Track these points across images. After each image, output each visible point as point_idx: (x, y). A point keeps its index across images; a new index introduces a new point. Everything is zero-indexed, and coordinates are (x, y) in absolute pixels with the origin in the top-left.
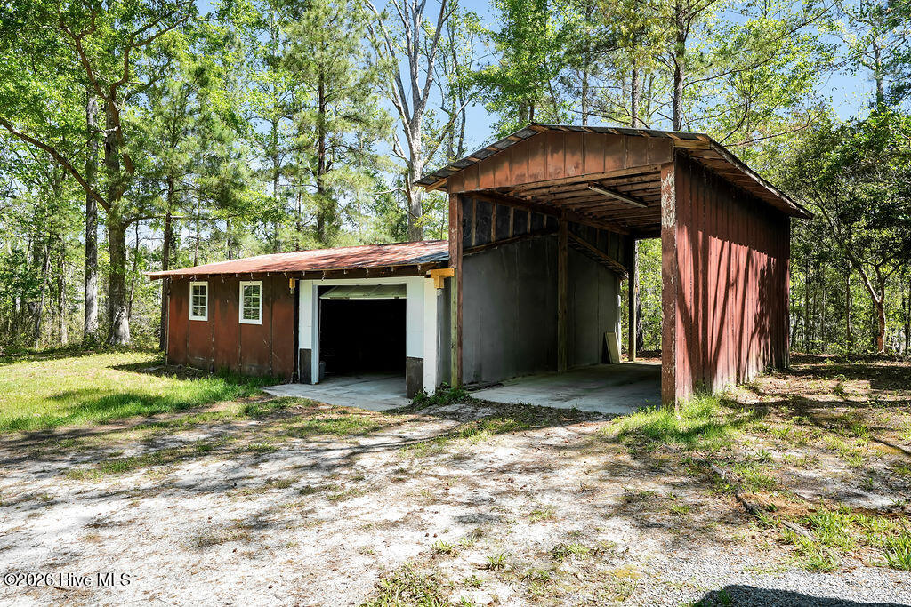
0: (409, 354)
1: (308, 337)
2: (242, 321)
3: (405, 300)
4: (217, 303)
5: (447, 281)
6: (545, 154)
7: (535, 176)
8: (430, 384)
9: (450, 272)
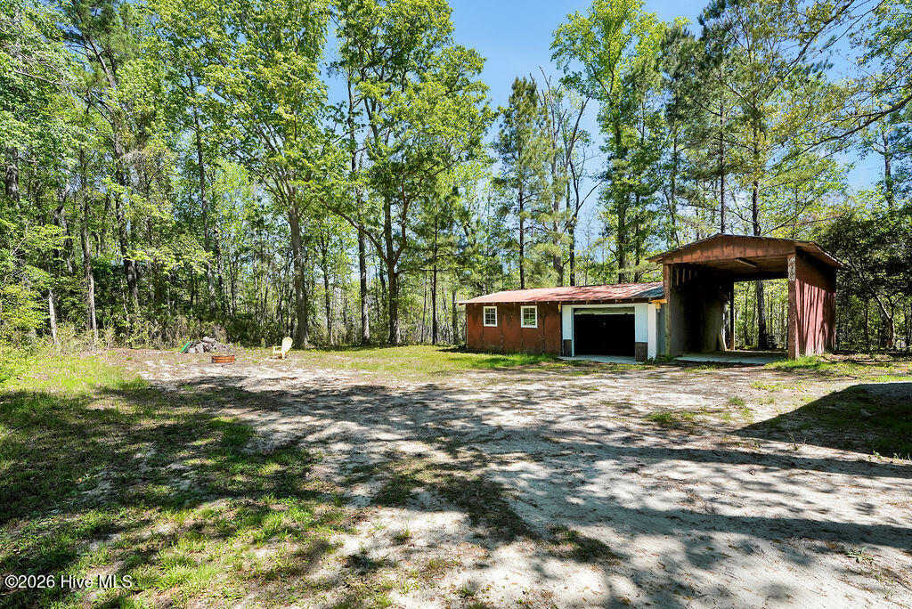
0: (637, 339)
1: (568, 333)
2: (522, 326)
3: (634, 315)
4: (504, 317)
5: (662, 305)
6: (723, 247)
7: (717, 257)
8: (652, 352)
9: (665, 301)
